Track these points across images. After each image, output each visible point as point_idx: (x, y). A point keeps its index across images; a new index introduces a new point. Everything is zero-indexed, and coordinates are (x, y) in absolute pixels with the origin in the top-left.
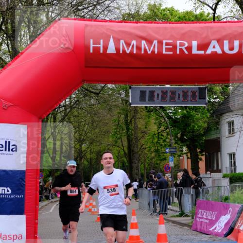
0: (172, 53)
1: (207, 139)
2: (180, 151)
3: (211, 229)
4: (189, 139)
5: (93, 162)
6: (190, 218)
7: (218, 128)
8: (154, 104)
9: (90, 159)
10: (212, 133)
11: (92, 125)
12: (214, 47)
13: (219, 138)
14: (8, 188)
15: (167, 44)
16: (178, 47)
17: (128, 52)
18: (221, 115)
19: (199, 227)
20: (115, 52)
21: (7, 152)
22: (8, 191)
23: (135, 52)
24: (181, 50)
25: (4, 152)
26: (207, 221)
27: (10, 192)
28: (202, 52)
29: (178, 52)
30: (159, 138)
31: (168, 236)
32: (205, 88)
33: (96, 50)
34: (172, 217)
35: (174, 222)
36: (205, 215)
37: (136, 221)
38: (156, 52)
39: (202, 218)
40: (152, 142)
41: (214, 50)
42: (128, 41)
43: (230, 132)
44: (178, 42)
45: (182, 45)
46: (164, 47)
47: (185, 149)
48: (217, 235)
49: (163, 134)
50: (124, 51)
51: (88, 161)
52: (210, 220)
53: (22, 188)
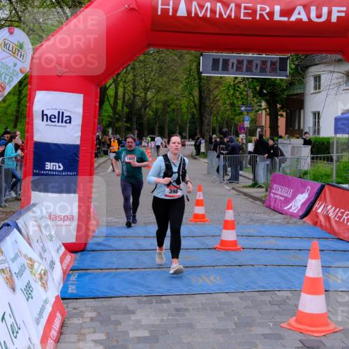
0: (250, 18)
1: (289, 93)
2: (258, 106)
3: (286, 208)
4: (268, 92)
5: (159, 113)
6: (264, 190)
7: (302, 82)
8: (228, 74)
9: (156, 109)
10: (296, 87)
11: (160, 71)
12: (299, 14)
13: (303, 93)
14: (60, 164)
15: (246, 8)
16: (259, 12)
17: (201, 15)
18: (307, 67)
19: (272, 204)
20: (186, 15)
21: (60, 124)
22: (59, 167)
23: (208, 16)
24: (261, 15)
25: (56, 123)
26: (283, 199)
27: (62, 169)
28: (285, 19)
29: (258, 18)
30: (234, 90)
31: (236, 223)
32: (287, 59)
33: (165, 11)
34: (244, 187)
35: (245, 194)
36: (280, 192)
37: (201, 198)
38: (233, 17)
39: (277, 194)
40: (227, 94)
41: (299, 17)
42: (202, 3)
43: (315, 88)
44: (259, 6)
45: (262, 9)
46: (243, 11)
47: (264, 104)
48: (292, 215)
49: (240, 86)
50: (196, 14)
51: (153, 112)
52: (286, 198)
53: (75, 164)
